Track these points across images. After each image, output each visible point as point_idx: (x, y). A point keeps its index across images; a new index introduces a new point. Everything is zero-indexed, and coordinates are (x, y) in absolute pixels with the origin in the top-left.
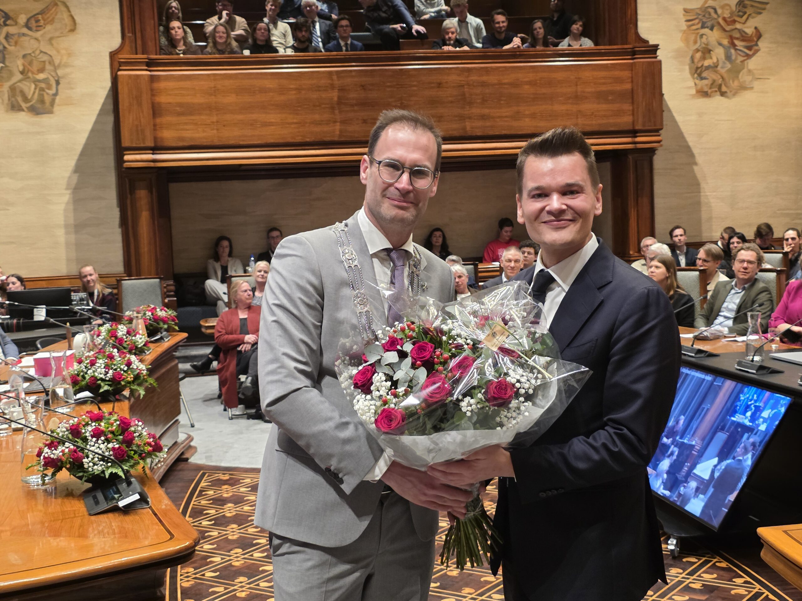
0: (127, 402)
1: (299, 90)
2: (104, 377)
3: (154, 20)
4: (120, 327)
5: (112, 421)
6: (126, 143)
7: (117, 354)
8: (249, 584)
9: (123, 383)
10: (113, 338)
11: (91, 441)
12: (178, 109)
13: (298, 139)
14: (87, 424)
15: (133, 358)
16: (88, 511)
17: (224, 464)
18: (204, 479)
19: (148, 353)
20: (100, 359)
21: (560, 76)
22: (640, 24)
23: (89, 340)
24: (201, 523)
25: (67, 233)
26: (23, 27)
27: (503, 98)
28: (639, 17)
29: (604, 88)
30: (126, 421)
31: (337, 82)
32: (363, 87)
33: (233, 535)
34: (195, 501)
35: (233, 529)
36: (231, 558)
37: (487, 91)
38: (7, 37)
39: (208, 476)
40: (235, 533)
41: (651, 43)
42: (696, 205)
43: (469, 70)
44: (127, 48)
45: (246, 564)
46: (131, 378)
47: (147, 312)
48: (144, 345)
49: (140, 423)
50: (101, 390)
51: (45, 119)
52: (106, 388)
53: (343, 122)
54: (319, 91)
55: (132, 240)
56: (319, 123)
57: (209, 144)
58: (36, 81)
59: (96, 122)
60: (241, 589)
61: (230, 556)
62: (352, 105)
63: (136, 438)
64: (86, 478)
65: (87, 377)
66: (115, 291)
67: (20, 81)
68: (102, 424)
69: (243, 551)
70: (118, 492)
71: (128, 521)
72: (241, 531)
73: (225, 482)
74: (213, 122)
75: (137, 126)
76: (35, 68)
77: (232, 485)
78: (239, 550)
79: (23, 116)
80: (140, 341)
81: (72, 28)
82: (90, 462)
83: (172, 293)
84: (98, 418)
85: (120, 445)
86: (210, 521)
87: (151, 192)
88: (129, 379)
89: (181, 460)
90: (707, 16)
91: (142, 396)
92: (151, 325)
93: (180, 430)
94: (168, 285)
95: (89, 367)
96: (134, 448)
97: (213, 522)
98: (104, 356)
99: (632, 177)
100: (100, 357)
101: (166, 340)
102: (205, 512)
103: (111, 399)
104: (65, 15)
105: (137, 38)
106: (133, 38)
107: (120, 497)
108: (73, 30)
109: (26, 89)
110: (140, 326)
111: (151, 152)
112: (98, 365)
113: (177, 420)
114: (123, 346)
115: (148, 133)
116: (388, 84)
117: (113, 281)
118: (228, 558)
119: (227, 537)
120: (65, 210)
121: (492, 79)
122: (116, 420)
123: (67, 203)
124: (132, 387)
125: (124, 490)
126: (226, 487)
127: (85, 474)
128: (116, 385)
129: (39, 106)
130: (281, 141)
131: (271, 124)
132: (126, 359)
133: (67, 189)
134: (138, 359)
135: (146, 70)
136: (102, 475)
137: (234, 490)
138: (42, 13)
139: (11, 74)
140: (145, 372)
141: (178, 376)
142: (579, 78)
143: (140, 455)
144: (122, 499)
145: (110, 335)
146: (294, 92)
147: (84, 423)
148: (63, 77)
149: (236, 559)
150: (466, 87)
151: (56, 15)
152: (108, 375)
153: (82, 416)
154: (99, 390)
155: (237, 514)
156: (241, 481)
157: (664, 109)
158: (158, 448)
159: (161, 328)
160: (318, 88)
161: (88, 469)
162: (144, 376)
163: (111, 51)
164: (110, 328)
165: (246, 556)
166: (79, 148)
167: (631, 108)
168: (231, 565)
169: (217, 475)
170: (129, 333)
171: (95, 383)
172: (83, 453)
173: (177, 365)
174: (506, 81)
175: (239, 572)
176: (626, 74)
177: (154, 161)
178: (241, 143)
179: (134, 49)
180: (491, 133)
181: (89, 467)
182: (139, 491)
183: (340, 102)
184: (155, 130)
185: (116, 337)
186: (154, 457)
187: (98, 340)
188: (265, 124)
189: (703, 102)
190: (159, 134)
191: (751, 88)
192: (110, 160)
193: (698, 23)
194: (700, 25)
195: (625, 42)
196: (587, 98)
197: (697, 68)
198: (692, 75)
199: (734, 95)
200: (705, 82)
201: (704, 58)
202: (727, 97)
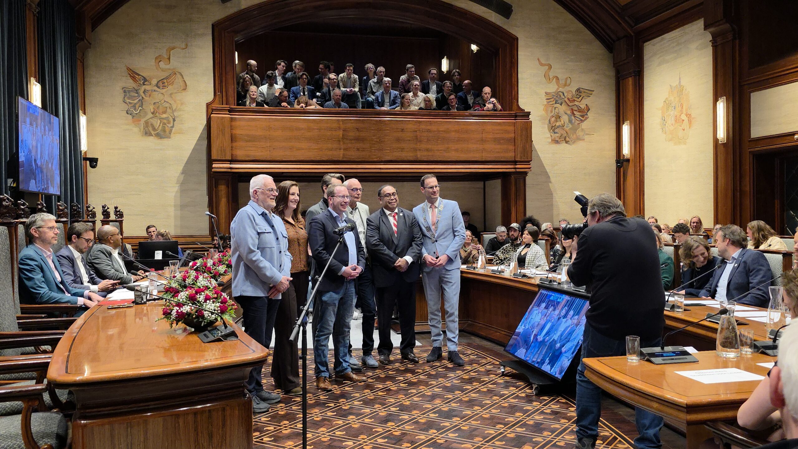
1: (320, 129)
6: (214, 156)
12: (246, 138)
13: (318, 159)
16: (202, 341)
21: (473, 127)
22: (520, 100)
26: (155, 86)
27: (439, 139)
28: (520, 96)
29: (498, 136)
31: (342, 126)
32: (358, 129)
37: (430, 135)
38: (144, 92)
41: (526, 111)
42: (550, 206)
43: (420, 122)
44: (217, 100)
51: (165, 141)
53: (345, 149)
54: (332, 131)
56: (331, 150)
57: (264, 159)
58: (161, 119)
59: (196, 144)
62: (351, 140)
67: (151, 118)
74: (267, 147)
75: (221, 147)
76: (161, 110)
79: (151, 138)
81: (185, 88)
87: (228, 186)
90: (558, 97)
99: (513, 189)
104: (181, 80)
105: (223, 95)
106: (221, 96)
108: (185, 89)
109: (155, 124)
111: (229, 163)
115: (228, 152)
116: (373, 128)
120: (175, 196)
121: (434, 128)
123: (177, 192)
129: (163, 133)
130: (308, 159)
131: (302, 149)
133: (176, 184)
135: (228, 114)
138: (167, 78)
139: (146, 113)
142: (484, 129)
146: (316, 131)
148: (178, 117)
150: (418, 132)
151: (175, 80)
157: (533, 149)
160: (331, 129)
163: (207, 102)
166: (186, 159)
167: (514, 148)
174: (441, 129)
176: (512, 128)
177: (231, 168)
178: (284, 159)
179: (221, 101)
180: (432, 159)
183: (344, 137)
184: (232, 150)
188: (298, 149)
189: (555, 147)
190: (234, 153)
191: (584, 139)
192: (204, 167)
193: (553, 101)
194: (554, 102)
195: (511, 110)
196: (488, 141)
197: (552, 127)
198: (550, 131)
199: (573, 143)
200: (557, 135)
201: (557, 121)
202: (569, 144)
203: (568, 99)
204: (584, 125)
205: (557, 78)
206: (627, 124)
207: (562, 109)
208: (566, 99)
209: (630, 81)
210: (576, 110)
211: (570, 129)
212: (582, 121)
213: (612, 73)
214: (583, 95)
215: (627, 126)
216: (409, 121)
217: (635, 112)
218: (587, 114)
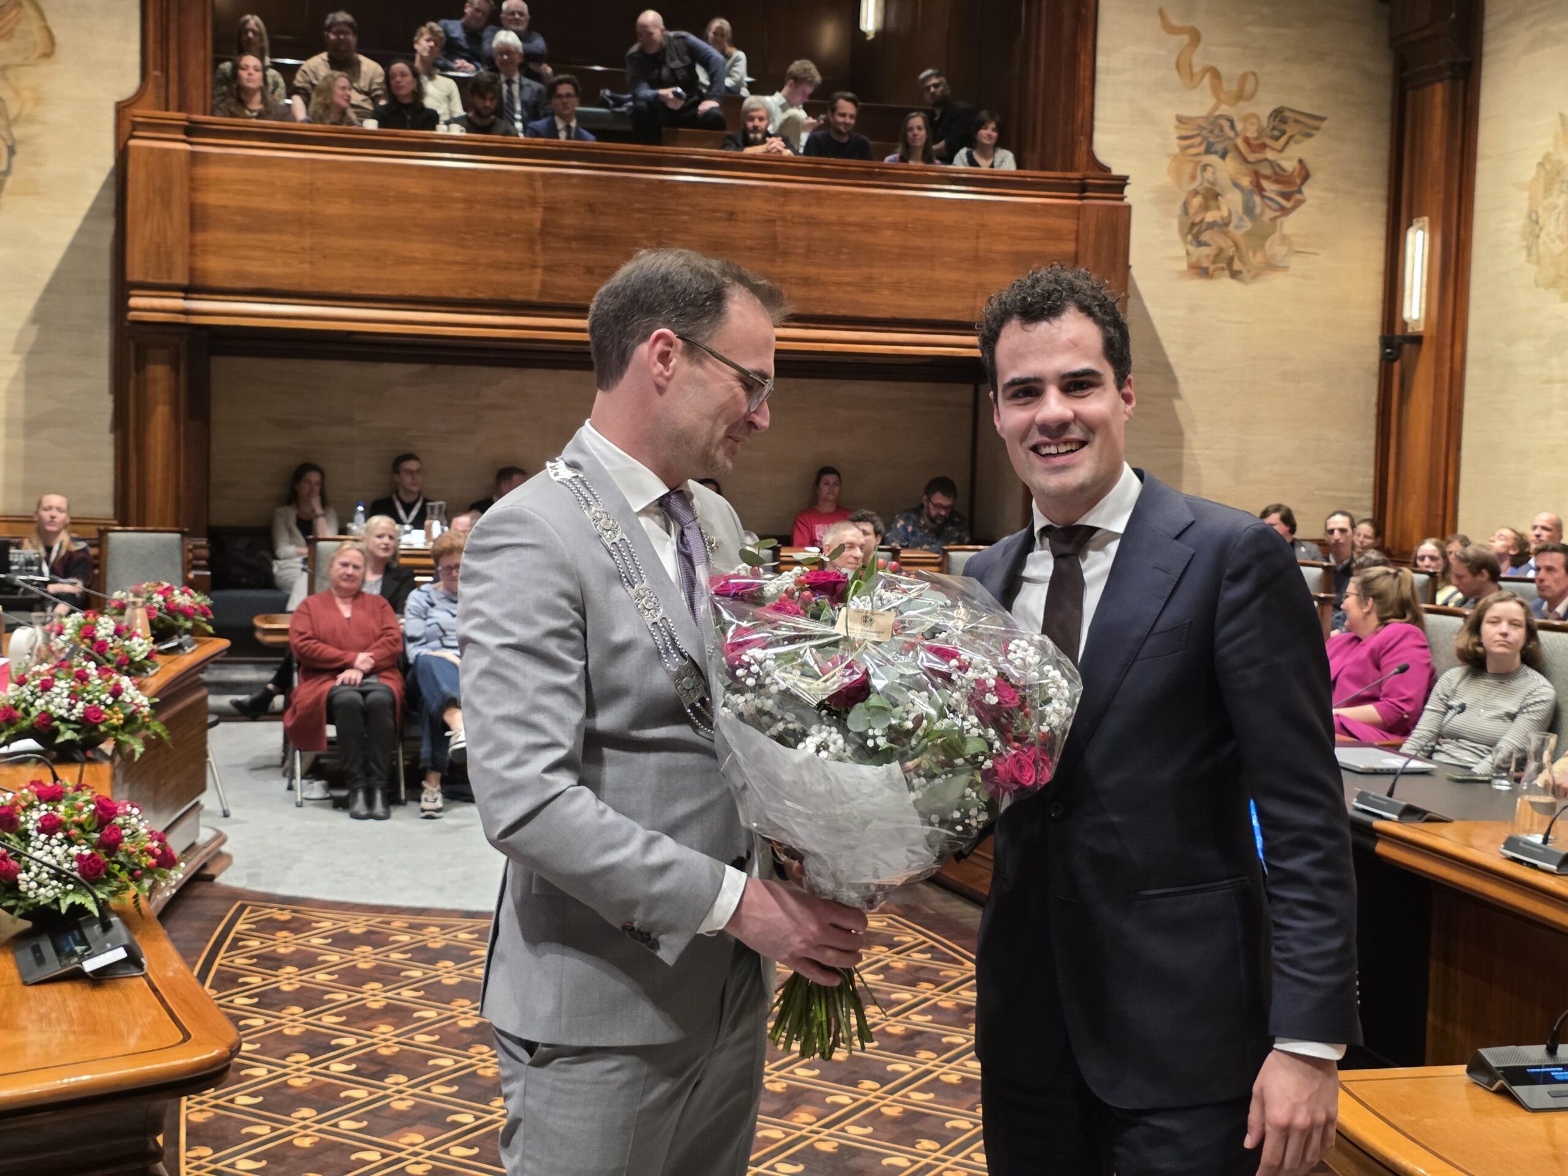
0: (107, 765)
1: (470, 202)
2: (66, 715)
3: (205, 49)
4: (101, 619)
5: (81, 804)
6: (134, 274)
7: (95, 673)
8: (319, 1122)
9: (102, 728)
10: (87, 641)
11: (37, 838)
12: (238, 218)
13: (463, 293)
14: (31, 806)
15: (125, 682)
16: (22, 975)
17: (282, 891)
18: (244, 915)
19: (152, 672)
20: (60, 679)
21: (949, 217)
22: (1097, 136)
23: (40, 642)
24: (231, 1001)
25: (9, 435)
27: (844, 250)
28: (1098, 124)
29: (1025, 247)
30: (108, 805)
31: (541, 194)
32: (591, 208)
33: (294, 1027)
34: (223, 958)
35: (293, 1015)
36: (287, 1070)
37: (817, 234)
39: (251, 912)
40: (296, 1024)
41: (1116, 172)
43: (786, 193)
44: (150, 96)
45: (316, 1085)
46: (118, 719)
47: (155, 595)
48: (147, 658)
49: (136, 811)
50: (60, 740)
52: (69, 735)
53: (548, 269)
54: (509, 207)
55: (133, 456)
56: (506, 267)
57: (293, 288)
59: (80, 232)
60: (303, 1132)
61: (285, 1067)
62: (567, 239)
63: (126, 839)
64: (22, 911)
65: (34, 713)
66: (93, 551)
68: (61, 808)
69: (311, 1058)
70: (84, 941)
71: (101, 1000)
72: (310, 1020)
73: (283, 926)
74: (303, 249)
75: (158, 245)
77: (295, 931)
78: (304, 1057)
80: (140, 649)
82: (32, 880)
83: (203, 562)
84: (53, 796)
85: (94, 851)
86: (249, 997)
87: (176, 369)
88: (115, 721)
89: (200, 878)
90: (1216, 132)
91: (137, 756)
92: (161, 620)
93: (203, 820)
94: (196, 547)
95: (39, 694)
96: (121, 859)
97: (256, 1000)
98: (69, 675)
100: (61, 675)
101: (189, 650)
102: (241, 980)
103: (77, 757)
105: (171, 81)
106: (162, 80)
107: (86, 950)
110: (139, 621)
111: (182, 295)
112: (55, 690)
113: (197, 803)
114: (105, 658)
115: (180, 261)
116: (637, 205)
117: (92, 532)
118: (281, 1071)
119: (281, 1031)
120: (9, 392)
121: (828, 213)
122: (88, 802)
123: (15, 379)
124: (120, 737)
125: (96, 939)
126: (284, 933)
127: (21, 904)
128: (88, 731)
130: (430, 294)
131: (413, 261)
132: (112, 682)
133: (15, 352)
134: (134, 685)
135: (183, 141)
136: (54, 907)
137: (300, 941)
140: (146, 710)
141: (206, 719)
142: (983, 226)
143: (131, 873)
144: (91, 956)
145: (82, 634)
146: (461, 206)
147: (24, 804)
149: (296, 1074)
150: (778, 223)
152: (75, 711)
153: (22, 788)
154: (55, 738)
155: (302, 987)
156: (314, 925)
157: (1130, 292)
158: (167, 861)
159: (180, 627)
160: (507, 203)
161: (26, 893)
162: (144, 717)
163: (118, 99)
164: (82, 621)
165: (316, 1069)
166: (45, 277)
168: (285, 1085)
169: (268, 911)
170: (118, 632)
171: (48, 725)
172: (19, 862)
173: (205, 698)
174: (852, 219)
175: (301, 1099)
176: (1068, 225)
177: (187, 312)
178: (355, 291)
179: (163, 100)
180: (819, 311)
181: (29, 889)
182: (126, 942)
183: (547, 230)
184: (192, 254)
185: (93, 639)
186: (156, 876)
187: (58, 643)
188: (402, 261)
189: (1199, 285)
190: (200, 263)
191: (1286, 268)
192: (103, 303)
193: (1201, 144)
194: (1202, 148)
195: (1068, 166)
196: (994, 261)
197: (1193, 225)
198: (1184, 236)
199: (1255, 277)
200: (1205, 250)
201: (1206, 208)
202: (1241, 280)
203: (1247, 141)
204: (1290, 225)
205: (1216, 75)
206: (1422, 229)
207: (1225, 170)
208: (1240, 142)
209: (1438, 93)
210: (1267, 178)
211: (1248, 234)
212: (1285, 211)
213: (1384, 67)
214: (1291, 130)
215: (1420, 233)
216: (754, 187)
217: (1448, 191)
218: (1300, 191)
